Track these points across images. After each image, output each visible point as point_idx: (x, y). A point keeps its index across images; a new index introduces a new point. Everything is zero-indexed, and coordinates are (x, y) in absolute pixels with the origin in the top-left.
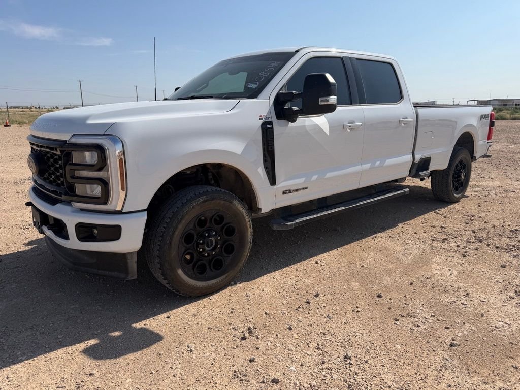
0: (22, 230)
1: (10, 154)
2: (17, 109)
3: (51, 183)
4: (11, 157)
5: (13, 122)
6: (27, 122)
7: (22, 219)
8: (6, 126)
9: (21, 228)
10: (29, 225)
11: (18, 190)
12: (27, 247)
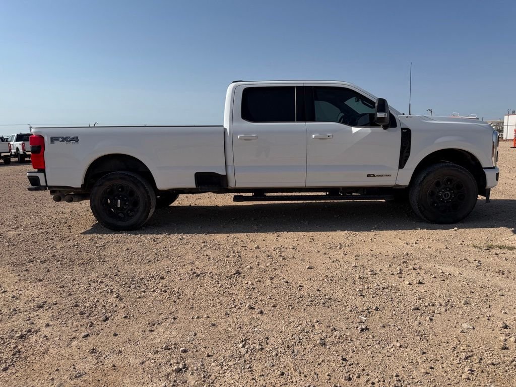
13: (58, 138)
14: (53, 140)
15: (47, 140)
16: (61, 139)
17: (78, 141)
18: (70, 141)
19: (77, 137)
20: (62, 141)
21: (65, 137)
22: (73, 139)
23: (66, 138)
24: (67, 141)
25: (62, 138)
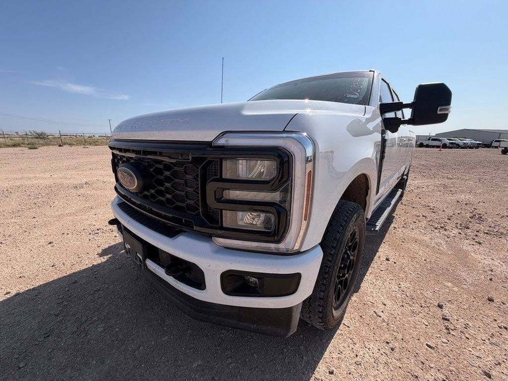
0: (91, 236)
1: (65, 164)
2: (66, 137)
3: (161, 204)
4: (67, 167)
5: (65, 144)
6: (75, 143)
7: (89, 222)
8: (60, 146)
9: (90, 234)
10: (98, 230)
11: (79, 193)
12: (102, 258)
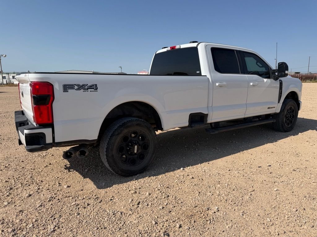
13: (73, 85)
14: (67, 88)
15: (58, 88)
16: (76, 87)
17: (97, 89)
18: (88, 89)
19: (96, 85)
20: (79, 89)
21: (81, 84)
22: (91, 87)
23: (83, 85)
24: (84, 89)
25: (78, 85)
